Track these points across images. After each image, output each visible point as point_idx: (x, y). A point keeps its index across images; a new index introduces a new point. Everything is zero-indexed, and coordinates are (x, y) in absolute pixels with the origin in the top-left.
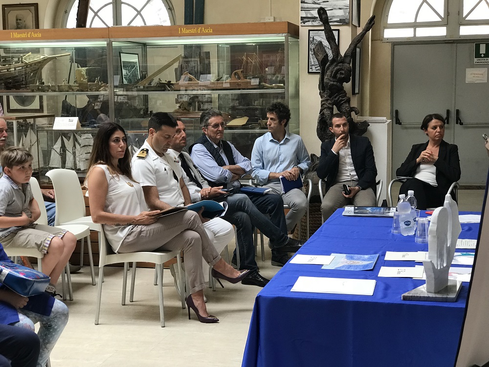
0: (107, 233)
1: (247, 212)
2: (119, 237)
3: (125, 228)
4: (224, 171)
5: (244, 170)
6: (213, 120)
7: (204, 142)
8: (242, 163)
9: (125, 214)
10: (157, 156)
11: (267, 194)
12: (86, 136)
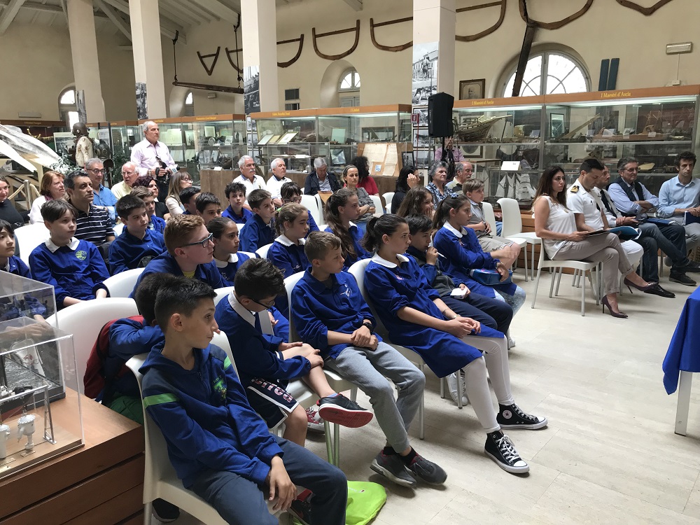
0: (546, 245)
1: (655, 238)
2: (554, 249)
3: (560, 242)
4: (636, 205)
5: (652, 206)
6: (629, 166)
7: (619, 182)
8: (650, 199)
9: (560, 232)
10: (585, 192)
11: (671, 225)
12: (525, 175)
